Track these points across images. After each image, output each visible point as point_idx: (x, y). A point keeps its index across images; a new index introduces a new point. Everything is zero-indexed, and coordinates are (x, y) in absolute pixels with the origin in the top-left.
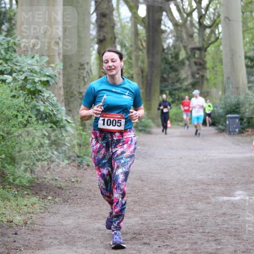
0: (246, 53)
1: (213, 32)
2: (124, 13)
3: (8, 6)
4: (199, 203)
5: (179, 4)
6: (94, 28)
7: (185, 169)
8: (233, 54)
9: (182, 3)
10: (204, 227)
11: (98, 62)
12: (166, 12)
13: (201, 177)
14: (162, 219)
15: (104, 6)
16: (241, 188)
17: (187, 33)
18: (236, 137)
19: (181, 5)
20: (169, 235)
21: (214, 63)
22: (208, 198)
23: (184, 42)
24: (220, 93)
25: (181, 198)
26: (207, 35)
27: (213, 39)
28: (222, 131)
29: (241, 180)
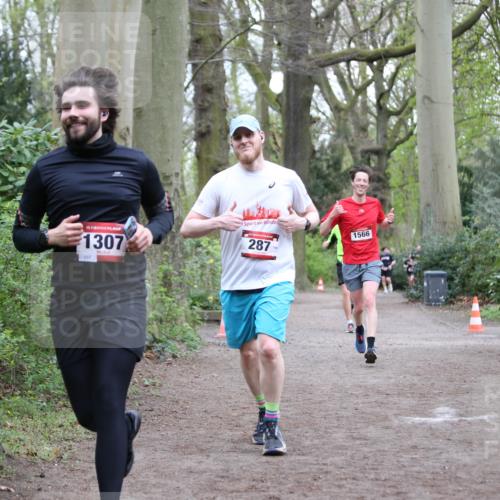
0: (460, 160)
1: (402, 122)
2: (244, 85)
3: (38, 69)
4: (371, 428)
5: (343, 71)
6: (191, 112)
7: (347, 366)
8: (436, 163)
9: (349, 70)
10: (377, 469)
11: (197, 172)
12: (320, 85)
13: (375, 381)
14: (303, 455)
15: (210, 72)
16: (448, 400)
17: (356, 123)
18: (441, 311)
19: (347, 73)
20: (315, 483)
21: (404, 177)
22: (386, 418)
23: (350, 139)
24: (414, 231)
25: (338, 419)
26: (392, 128)
27: (402, 135)
28: (415, 299)
29: (447, 387)
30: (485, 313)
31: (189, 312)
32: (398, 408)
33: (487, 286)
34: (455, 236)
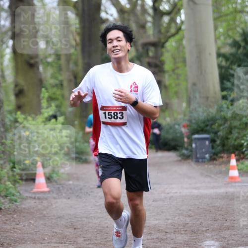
0: (219, 49)
1: (173, 20)
8: (200, 51)
13: (156, 222)
17: (137, 22)
18: (206, 166)
21: (175, 63)
24: (184, 105)
27: (173, 30)
28: (186, 158)
29: (212, 225)
30: (241, 166)
31: (11, 173)
32: (175, 243)
33: (241, 145)
34: (216, 107)
